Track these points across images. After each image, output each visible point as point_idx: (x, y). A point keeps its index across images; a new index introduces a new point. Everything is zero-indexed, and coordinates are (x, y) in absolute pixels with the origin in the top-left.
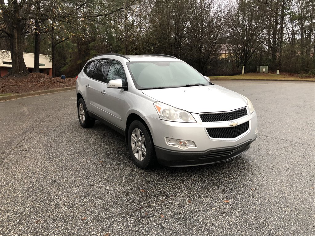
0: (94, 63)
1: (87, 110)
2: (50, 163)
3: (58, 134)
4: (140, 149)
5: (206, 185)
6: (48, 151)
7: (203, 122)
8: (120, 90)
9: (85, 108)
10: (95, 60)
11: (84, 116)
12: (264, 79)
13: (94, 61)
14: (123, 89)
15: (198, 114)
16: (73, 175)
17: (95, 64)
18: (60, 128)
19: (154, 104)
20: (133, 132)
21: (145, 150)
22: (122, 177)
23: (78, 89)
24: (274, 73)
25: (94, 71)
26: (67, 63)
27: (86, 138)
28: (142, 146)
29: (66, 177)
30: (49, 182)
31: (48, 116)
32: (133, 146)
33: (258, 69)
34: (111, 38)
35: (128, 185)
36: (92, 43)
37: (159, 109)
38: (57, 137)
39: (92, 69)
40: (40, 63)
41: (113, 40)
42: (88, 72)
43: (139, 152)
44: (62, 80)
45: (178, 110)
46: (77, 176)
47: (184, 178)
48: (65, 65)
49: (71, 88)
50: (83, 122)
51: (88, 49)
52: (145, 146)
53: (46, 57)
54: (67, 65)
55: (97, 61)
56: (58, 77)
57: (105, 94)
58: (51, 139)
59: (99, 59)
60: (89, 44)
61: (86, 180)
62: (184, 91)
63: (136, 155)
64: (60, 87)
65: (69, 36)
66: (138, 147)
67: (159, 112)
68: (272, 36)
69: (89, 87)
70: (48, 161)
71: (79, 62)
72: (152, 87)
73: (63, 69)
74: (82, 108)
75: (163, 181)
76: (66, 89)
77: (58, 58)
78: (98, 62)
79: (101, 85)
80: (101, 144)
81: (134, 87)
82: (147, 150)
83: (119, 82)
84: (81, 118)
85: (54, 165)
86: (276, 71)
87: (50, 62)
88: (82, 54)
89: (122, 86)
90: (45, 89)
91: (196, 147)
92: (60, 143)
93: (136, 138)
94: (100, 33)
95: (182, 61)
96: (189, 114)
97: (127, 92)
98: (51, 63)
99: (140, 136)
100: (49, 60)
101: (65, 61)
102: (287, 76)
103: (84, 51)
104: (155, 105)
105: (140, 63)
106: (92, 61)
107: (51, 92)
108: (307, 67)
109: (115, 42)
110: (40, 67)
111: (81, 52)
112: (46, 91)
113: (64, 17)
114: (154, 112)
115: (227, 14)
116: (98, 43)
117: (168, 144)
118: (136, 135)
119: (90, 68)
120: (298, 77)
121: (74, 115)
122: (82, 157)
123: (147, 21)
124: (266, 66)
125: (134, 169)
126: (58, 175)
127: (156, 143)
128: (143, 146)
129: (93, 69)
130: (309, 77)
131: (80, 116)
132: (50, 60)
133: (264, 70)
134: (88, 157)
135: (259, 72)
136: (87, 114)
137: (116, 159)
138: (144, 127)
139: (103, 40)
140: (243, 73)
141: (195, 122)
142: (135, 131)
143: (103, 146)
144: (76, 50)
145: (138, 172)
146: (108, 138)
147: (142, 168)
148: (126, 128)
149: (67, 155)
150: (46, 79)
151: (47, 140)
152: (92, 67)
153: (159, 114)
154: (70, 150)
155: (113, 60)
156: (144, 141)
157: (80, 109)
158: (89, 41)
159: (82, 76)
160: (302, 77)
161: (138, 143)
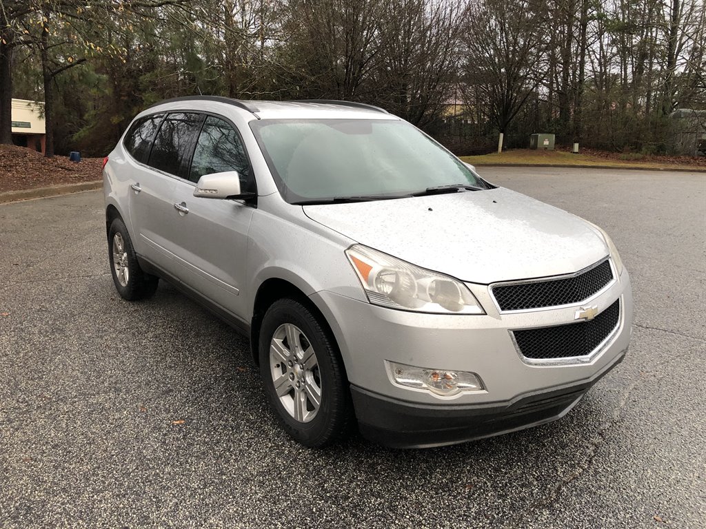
0: (153, 122)
1: (135, 253)
2: (17, 429)
3: (50, 322)
4: (299, 387)
5: (513, 504)
6: (16, 385)
7: (503, 309)
8: (231, 202)
9: (128, 247)
10: (155, 114)
11: (126, 269)
12: (547, 163)
13: (151, 117)
14: (243, 201)
15: (488, 285)
16: (88, 480)
17: (155, 126)
18: (58, 302)
19: (347, 252)
20: (276, 333)
21: (319, 392)
22: (248, 480)
23: (110, 195)
24: (567, 151)
25: (153, 144)
26: (87, 122)
27: (134, 334)
28: (307, 379)
29: (64, 490)
30: (9, 512)
31: (29, 266)
32: (277, 374)
33: (532, 142)
34: (193, 62)
35: (271, 515)
36: (148, 75)
37: (365, 269)
38: (47, 332)
39: (148, 139)
40: (14, 119)
41: (200, 68)
42: (136, 145)
43: (297, 394)
44: (72, 163)
45: (425, 273)
46: (104, 483)
47: (437, 477)
48: (82, 126)
49: (96, 184)
50: (123, 285)
51: (136, 87)
52: (317, 381)
53: (29, 105)
54: (88, 127)
55: (162, 117)
56: (62, 154)
57: (186, 212)
58: (30, 340)
59: (166, 112)
60: (141, 78)
61: (133, 501)
62: (430, 209)
63: (288, 403)
64: (66, 181)
65: (86, 52)
66: (293, 379)
67: (366, 280)
68: (560, 67)
69: (139, 191)
70: (10, 421)
71: (115, 120)
72: (331, 196)
73: (76, 136)
74: (120, 248)
75: (379, 496)
76: (82, 188)
77: (62, 109)
78: (165, 120)
79: (173, 188)
80: (176, 353)
81: (277, 196)
82: (323, 393)
83: (229, 180)
84: (118, 273)
85: (28, 441)
86: (572, 146)
87: (40, 117)
88: (122, 100)
89: (239, 193)
90: (25, 185)
91: (484, 392)
92: (55, 353)
93: (287, 353)
94: (166, 51)
95: (401, 119)
96: (461, 285)
97: (253, 210)
98: (43, 122)
99: (299, 348)
100: (37, 114)
101: (81, 116)
102: (594, 157)
103: (129, 95)
104: (352, 257)
105: (289, 125)
106: (147, 116)
107: (41, 194)
108: (638, 138)
109: (205, 73)
110: (14, 130)
111: (121, 96)
112: (29, 191)
113: (72, 5)
114: (349, 279)
115: (465, 14)
116: (161, 75)
117: (397, 382)
118: (285, 343)
119: (143, 137)
120: (619, 159)
121: (101, 262)
122: (120, 403)
123: (278, 26)
124: (550, 135)
125: (283, 445)
126: (38, 481)
127: (357, 377)
128: (310, 379)
129: (151, 139)
130: (643, 160)
131: (117, 267)
132: (42, 113)
133: (546, 143)
134: (140, 404)
135: (535, 148)
136: (136, 264)
137: (225, 409)
138: (313, 323)
139: (175, 67)
140: (500, 149)
141: (480, 311)
142: (284, 330)
143: (184, 362)
144: (107, 91)
145: (295, 460)
146: (197, 335)
147: (306, 444)
148: (253, 318)
149: (76, 397)
150: (30, 161)
151: (17, 343)
152: (146, 132)
153: (366, 287)
154: (83, 380)
155: (209, 115)
156: (314, 364)
157: (117, 249)
158: (140, 71)
159: (120, 158)
160: (628, 160)
161: (292, 366)
